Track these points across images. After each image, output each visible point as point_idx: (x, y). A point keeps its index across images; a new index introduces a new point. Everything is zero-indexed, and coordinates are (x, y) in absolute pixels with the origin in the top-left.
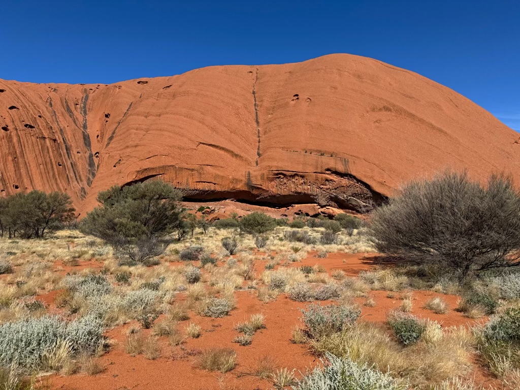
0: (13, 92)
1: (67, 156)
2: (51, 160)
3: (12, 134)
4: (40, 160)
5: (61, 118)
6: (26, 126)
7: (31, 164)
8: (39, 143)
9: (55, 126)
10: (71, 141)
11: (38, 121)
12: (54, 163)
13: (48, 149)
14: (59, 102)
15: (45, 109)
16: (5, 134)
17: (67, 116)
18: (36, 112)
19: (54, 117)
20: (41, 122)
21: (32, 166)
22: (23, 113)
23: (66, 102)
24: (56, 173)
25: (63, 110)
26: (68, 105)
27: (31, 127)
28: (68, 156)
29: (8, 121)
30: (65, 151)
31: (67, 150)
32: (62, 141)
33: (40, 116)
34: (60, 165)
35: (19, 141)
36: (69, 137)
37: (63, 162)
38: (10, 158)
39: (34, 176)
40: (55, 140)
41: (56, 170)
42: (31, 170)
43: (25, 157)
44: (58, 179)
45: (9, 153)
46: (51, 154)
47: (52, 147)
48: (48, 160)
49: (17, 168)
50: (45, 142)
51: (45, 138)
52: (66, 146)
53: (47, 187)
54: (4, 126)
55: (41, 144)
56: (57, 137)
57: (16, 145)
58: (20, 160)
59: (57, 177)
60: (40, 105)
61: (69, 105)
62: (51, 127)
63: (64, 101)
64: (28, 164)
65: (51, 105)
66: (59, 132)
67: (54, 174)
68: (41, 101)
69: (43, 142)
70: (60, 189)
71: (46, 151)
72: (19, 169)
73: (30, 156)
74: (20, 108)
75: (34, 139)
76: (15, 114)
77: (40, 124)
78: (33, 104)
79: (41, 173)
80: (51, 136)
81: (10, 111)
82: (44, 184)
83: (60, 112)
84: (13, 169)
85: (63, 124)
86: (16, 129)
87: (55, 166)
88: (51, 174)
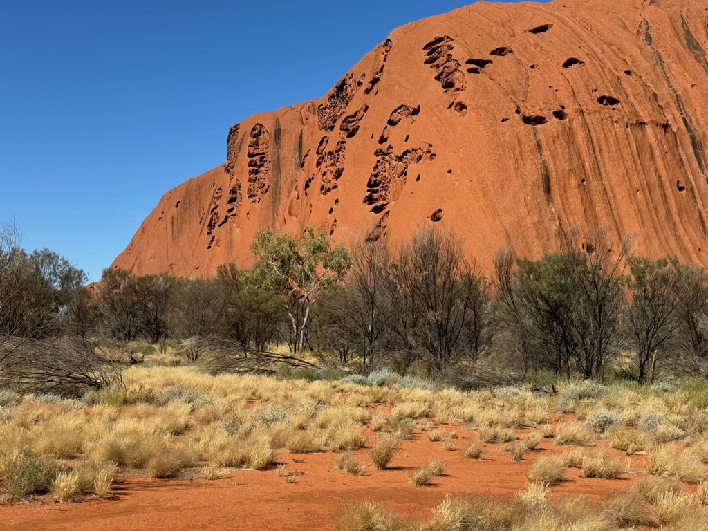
0: (566, 24)
1: (696, 165)
2: (660, 178)
3: (574, 125)
4: (636, 181)
5: (675, 69)
6: (601, 100)
7: (617, 191)
8: (632, 139)
9: (663, 91)
10: (702, 123)
11: (625, 85)
12: (667, 185)
13: (652, 152)
14: (668, 29)
15: (635, 52)
16: (560, 128)
17: (689, 57)
18: (619, 63)
19: (658, 69)
20: (633, 86)
21: (619, 197)
22: (592, 70)
23: (684, 24)
24: (674, 210)
25: (678, 45)
26: (688, 33)
27: (612, 101)
28: (700, 163)
29: (564, 98)
30: (691, 150)
31: (695, 148)
32: (683, 127)
33: (628, 72)
34: (681, 189)
35: (589, 139)
36: (698, 113)
37: (688, 181)
38: (573, 182)
39: (625, 221)
40: (666, 127)
41: (672, 202)
42: (618, 207)
43: (604, 175)
44: (680, 226)
45: (571, 170)
46: (659, 162)
47: (660, 144)
48: (654, 178)
49: (587, 205)
50: (644, 135)
51: (643, 124)
52: (693, 138)
53: (656, 245)
54: (557, 108)
55: (636, 141)
56: (669, 117)
57: (584, 150)
58: (594, 183)
59: (676, 218)
60: (626, 44)
61: (692, 29)
62: (655, 95)
63: (680, 22)
64: (610, 194)
65: (649, 39)
66: (673, 105)
67: (669, 213)
68: (625, 35)
69: (639, 133)
70: (685, 251)
71: (648, 156)
72: (592, 206)
73: (613, 174)
74: (586, 60)
75: (619, 129)
76: (578, 77)
77: (629, 91)
78: (610, 45)
79: (640, 211)
80: (658, 118)
81: (565, 70)
82: (647, 239)
83: (672, 52)
84: (580, 207)
85: (681, 82)
86: (582, 112)
87: (669, 193)
88: (662, 213)
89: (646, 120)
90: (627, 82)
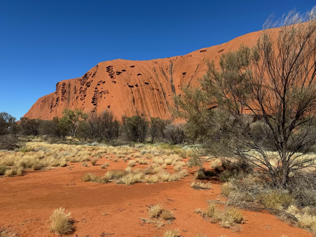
0: (138, 66)
1: (164, 98)
2: (157, 101)
3: (140, 88)
4: (152, 101)
5: (160, 78)
6: (145, 83)
7: (148, 103)
8: (151, 92)
9: (158, 82)
10: (165, 90)
11: (150, 80)
12: (158, 102)
13: (155, 95)
14: (159, 69)
15: (152, 74)
16: (137, 89)
17: (163, 76)
18: (149, 76)
19: (157, 77)
20: (152, 81)
21: (149, 104)
22: (143, 77)
23: (162, 69)
24: (160, 107)
25: (161, 73)
26: (163, 70)
27: (148, 84)
28: (165, 98)
29: (138, 82)
30: (163, 95)
31: (164, 95)
32: (162, 90)
33: (151, 78)
34: (161, 103)
35: (143, 92)
36: (165, 87)
37: (162, 101)
38: (139, 101)
39: (150, 109)
40: (158, 90)
41: (159, 106)
42: (148, 106)
43: (146, 99)
44: (161, 111)
45: (139, 98)
46: (157, 97)
47: (157, 93)
48: (156, 101)
49: (142, 105)
50: (154, 91)
51: (154, 89)
52: (163, 93)
53: (156, 115)
54: (136, 84)
55: (152, 92)
56: (159, 88)
57: (142, 94)
58: (144, 101)
59: (160, 109)
60: (150, 72)
61: (164, 70)
62: (156, 83)
63: (161, 68)
64: (147, 104)
65: (155, 71)
66: (160, 85)
67: (158, 108)
68: (150, 70)
69: (153, 91)
70: (161, 116)
71: (155, 96)
72: (143, 106)
73: (148, 99)
74: (142, 74)
75: (149, 90)
76: (140, 78)
77: (151, 82)
78: (147, 71)
79: (153, 107)
80: (157, 88)
81: (138, 76)
82: (154, 114)
83: (160, 74)
84: (141, 106)
85: (161, 81)
86: (141, 86)
87: (159, 104)
88: (157, 108)
89: (154, 88)
90: (151, 80)
